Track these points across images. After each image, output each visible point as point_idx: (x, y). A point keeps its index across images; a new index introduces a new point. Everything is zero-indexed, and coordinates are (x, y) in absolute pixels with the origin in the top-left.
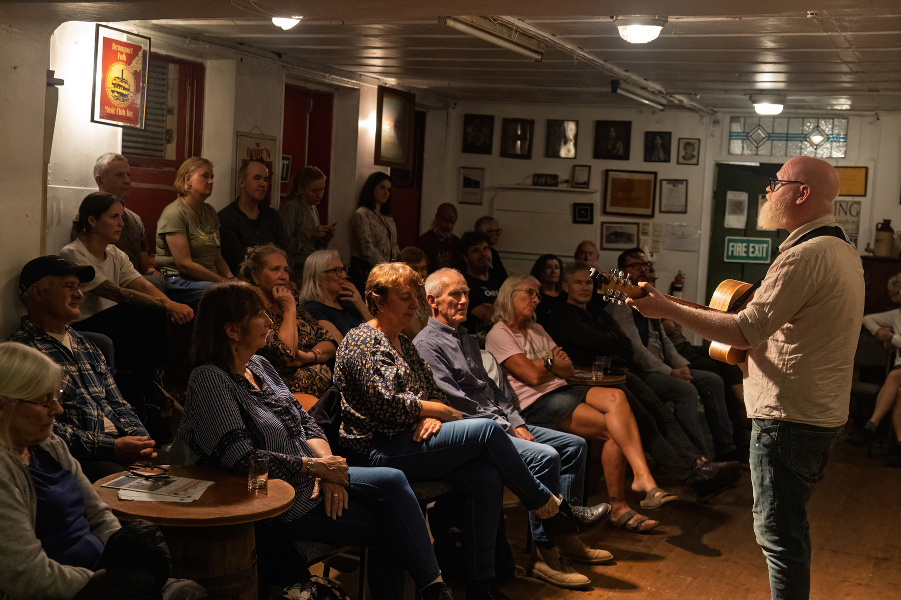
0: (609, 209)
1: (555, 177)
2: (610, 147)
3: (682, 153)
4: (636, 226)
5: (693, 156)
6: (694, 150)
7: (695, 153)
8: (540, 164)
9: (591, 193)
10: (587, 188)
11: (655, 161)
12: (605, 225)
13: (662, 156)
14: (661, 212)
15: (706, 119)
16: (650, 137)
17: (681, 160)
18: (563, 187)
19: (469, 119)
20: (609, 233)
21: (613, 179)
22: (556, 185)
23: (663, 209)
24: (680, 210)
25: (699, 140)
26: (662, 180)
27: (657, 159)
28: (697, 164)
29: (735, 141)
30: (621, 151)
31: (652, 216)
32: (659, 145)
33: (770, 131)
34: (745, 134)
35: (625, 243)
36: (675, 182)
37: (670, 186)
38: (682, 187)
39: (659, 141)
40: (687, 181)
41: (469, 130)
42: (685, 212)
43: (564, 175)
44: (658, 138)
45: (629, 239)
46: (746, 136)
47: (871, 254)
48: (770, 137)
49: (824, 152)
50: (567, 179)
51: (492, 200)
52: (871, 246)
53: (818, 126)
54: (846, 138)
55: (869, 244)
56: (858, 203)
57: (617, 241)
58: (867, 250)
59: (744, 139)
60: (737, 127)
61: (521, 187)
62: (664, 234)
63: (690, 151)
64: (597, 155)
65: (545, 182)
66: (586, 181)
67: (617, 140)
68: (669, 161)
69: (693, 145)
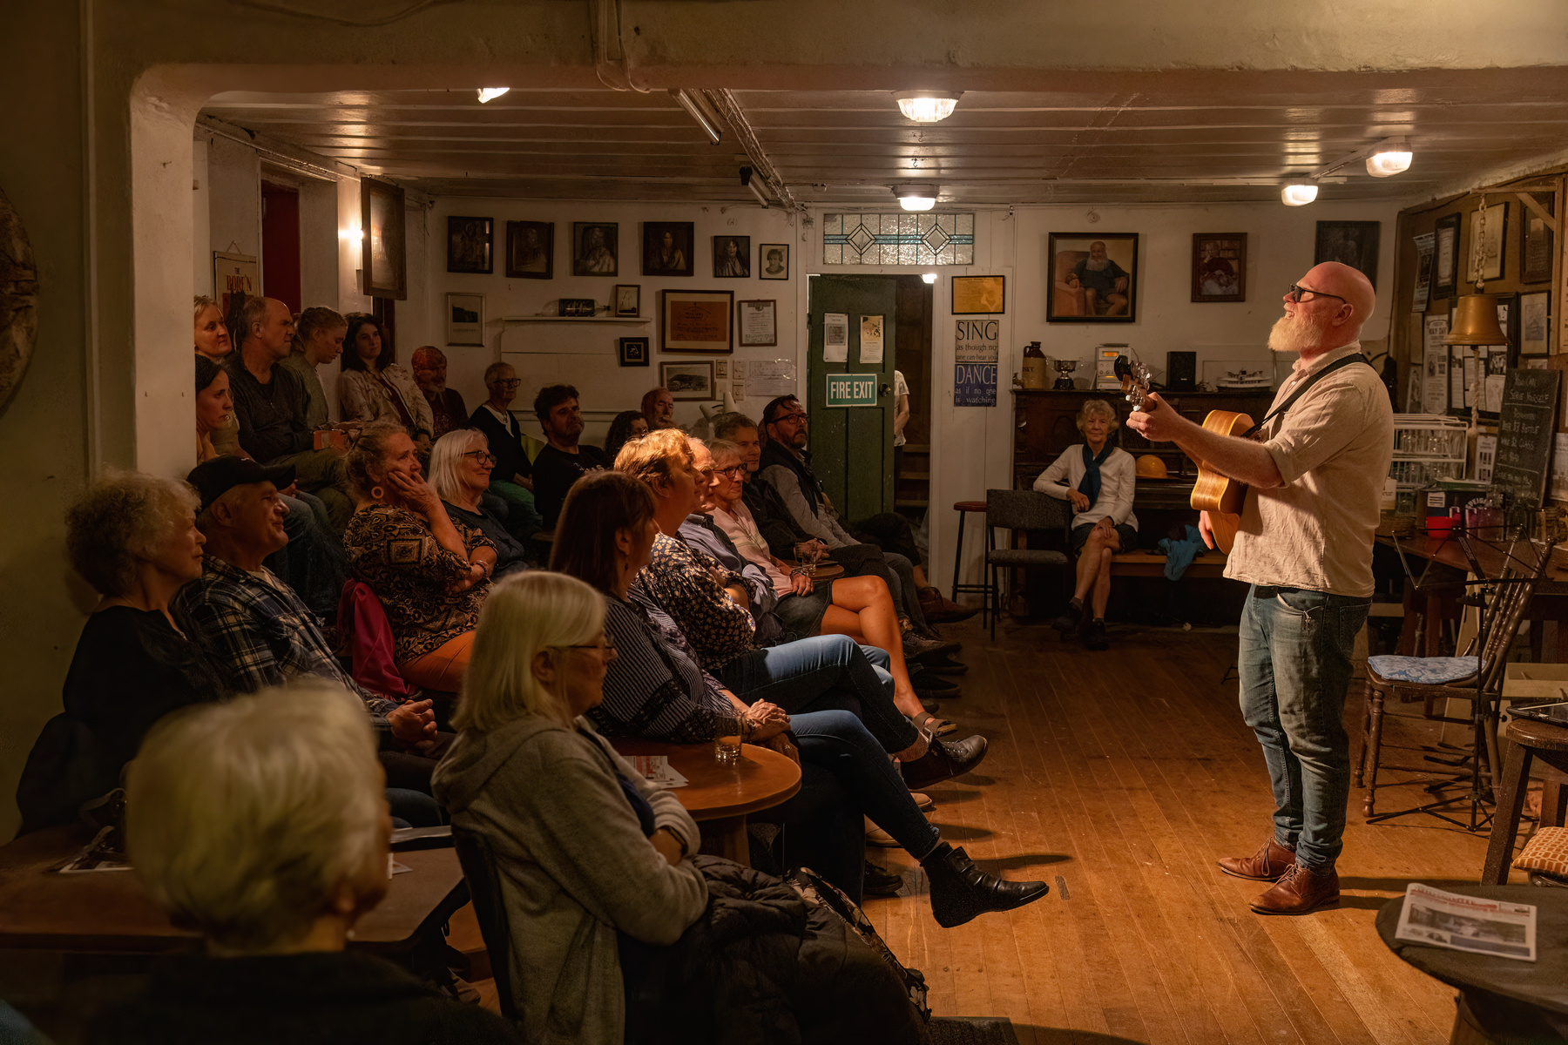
0: (670, 344)
1: (590, 303)
2: (665, 258)
3: (766, 264)
4: (709, 365)
5: (781, 268)
6: (781, 260)
7: (783, 264)
8: (567, 285)
9: (644, 322)
10: (638, 316)
11: (729, 277)
12: (665, 367)
13: (738, 270)
14: (741, 345)
15: (798, 218)
16: (719, 243)
17: (765, 275)
18: (602, 316)
19: (455, 224)
20: (670, 378)
21: (673, 303)
22: (592, 314)
23: (744, 342)
24: (768, 341)
25: (788, 245)
26: (740, 303)
27: (732, 275)
28: (787, 279)
29: (832, 247)
30: (682, 265)
31: (730, 351)
32: (734, 254)
33: (875, 232)
34: (845, 237)
35: (695, 389)
36: (758, 304)
37: (753, 310)
38: (768, 310)
39: (733, 249)
40: (774, 301)
41: (457, 239)
42: (775, 344)
43: (602, 299)
44: (731, 245)
45: (699, 383)
46: (845, 239)
47: (1020, 387)
48: (876, 240)
49: (944, 258)
50: (607, 305)
51: (498, 339)
52: (1020, 377)
53: (936, 224)
54: (973, 239)
55: (1016, 375)
56: (996, 322)
57: (684, 388)
58: (1015, 382)
59: (842, 244)
60: (833, 229)
61: (544, 318)
62: (748, 374)
63: (776, 262)
64: (648, 270)
65: (575, 310)
66: (636, 307)
67: (675, 248)
68: (749, 276)
69: (780, 253)
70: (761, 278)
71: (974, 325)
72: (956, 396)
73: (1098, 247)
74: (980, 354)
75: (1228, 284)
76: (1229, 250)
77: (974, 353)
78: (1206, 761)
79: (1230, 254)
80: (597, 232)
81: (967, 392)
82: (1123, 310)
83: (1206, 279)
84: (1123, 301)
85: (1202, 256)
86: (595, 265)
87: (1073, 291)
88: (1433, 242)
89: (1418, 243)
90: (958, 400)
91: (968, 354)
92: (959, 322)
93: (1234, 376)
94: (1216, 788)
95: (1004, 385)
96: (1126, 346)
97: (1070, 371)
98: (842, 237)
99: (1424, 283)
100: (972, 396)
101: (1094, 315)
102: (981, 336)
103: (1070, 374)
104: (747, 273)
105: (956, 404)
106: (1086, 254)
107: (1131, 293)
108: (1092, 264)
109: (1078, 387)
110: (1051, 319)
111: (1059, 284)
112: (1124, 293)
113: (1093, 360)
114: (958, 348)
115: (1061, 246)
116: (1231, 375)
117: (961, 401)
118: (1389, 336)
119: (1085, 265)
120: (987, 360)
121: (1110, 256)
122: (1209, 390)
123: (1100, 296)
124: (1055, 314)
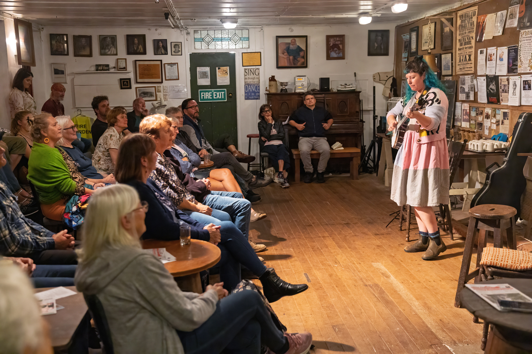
0: (139, 80)
1: (108, 66)
2: (135, 48)
3: (173, 49)
4: (154, 88)
5: (179, 51)
6: (179, 48)
8: (98, 59)
9: (129, 72)
10: (126, 70)
11: (160, 55)
12: (138, 89)
13: (163, 51)
14: (166, 80)
15: (184, 32)
16: (155, 42)
17: (173, 53)
19: (52, 37)
20: (140, 93)
21: (139, 65)
22: (108, 70)
23: (167, 79)
24: (176, 78)
25: (181, 42)
26: (165, 64)
27: (161, 54)
28: (182, 55)
29: (198, 42)
30: (142, 50)
31: (162, 82)
32: (161, 46)
33: (213, 37)
34: (202, 39)
35: (149, 97)
36: (171, 64)
37: (169, 67)
38: (175, 67)
39: (161, 44)
40: (177, 63)
41: (54, 42)
42: (178, 79)
43: (112, 64)
44: (160, 42)
45: (151, 95)
46: (202, 40)
47: (268, 92)
48: (213, 40)
49: (239, 46)
50: (114, 66)
51: (73, 80)
52: (268, 89)
53: (235, 34)
54: (249, 39)
55: (267, 88)
56: (258, 69)
57: (145, 97)
58: (266, 90)
59: (201, 42)
60: (198, 36)
61: (89, 72)
62: (169, 91)
63: (177, 49)
64: (129, 53)
65: (102, 68)
66: (125, 67)
67: (139, 44)
68: (167, 54)
69: (178, 45)
70: (172, 55)
71: (251, 70)
72: (245, 96)
73: (293, 41)
74: (253, 81)
75: (339, 53)
76: (338, 41)
77: (251, 80)
78: (347, 224)
79: (339, 42)
80: (108, 39)
81: (249, 94)
82: (303, 63)
83: (331, 52)
84: (303, 60)
85: (330, 43)
86: (108, 51)
87: (285, 57)
88: (409, 37)
89: (403, 37)
90: (246, 98)
91: (249, 81)
92: (245, 69)
93: (343, 86)
94: (353, 234)
95: (262, 92)
96: (305, 76)
97: (286, 86)
98: (201, 39)
99: (406, 51)
100: (251, 96)
101: (293, 66)
102: (253, 74)
103: (286, 87)
104: (166, 53)
105: (246, 99)
106: (289, 44)
107: (305, 57)
108: (292, 47)
109: (289, 92)
110: (278, 67)
111: (280, 55)
112: (303, 57)
113: (293, 81)
114: (245, 79)
115: (281, 40)
116: (341, 85)
117: (247, 98)
118: (394, 70)
119: (289, 47)
120: (256, 83)
121: (298, 44)
122: (334, 91)
123: (295, 59)
124: (280, 65)
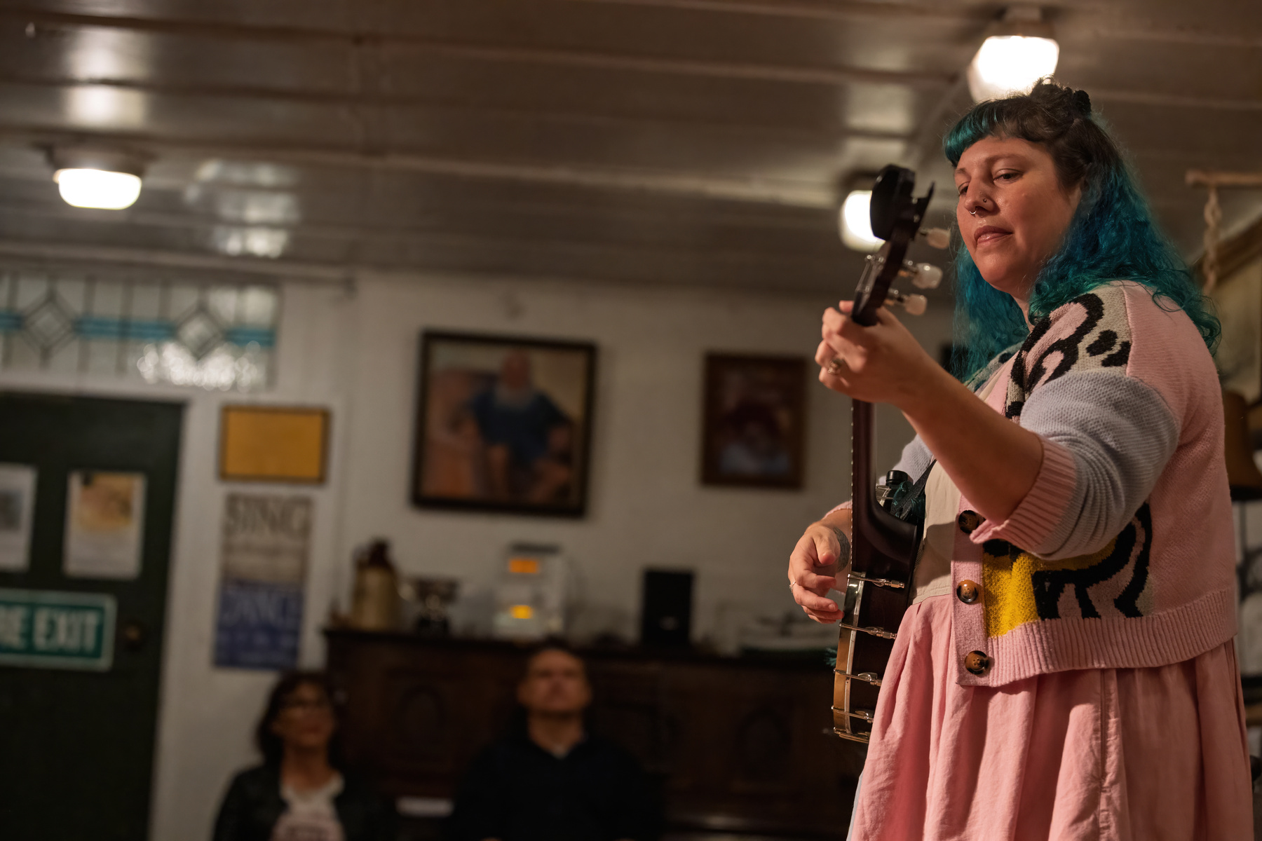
33: (79, 309)
46: (14, 324)
48: (79, 326)
52: (343, 607)
53: (202, 302)
54: (273, 336)
55: (337, 604)
56: (307, 501)
58: (335, 615)
59: (6, 333)
71: (262, 505)
72: (217, 647)
73: (517, 365)
74: (270, 564)
75: (770, 452)
76: (769, 388)
77: (261, 560)
79: (775, 396)
81: (242, 639)
82: (563, 491)
83: (728, 442)
84: (562, 473)
85: (724, 395)
87: (464, 447)
90: (222, 656)
91: (249, 563)
92: (232, 496)
95: (313, 623)
96: (554, 551)
97: (444, 601)
100: (249, 647)
101: (504, 498)
102: (275, 528)
103: (444, 607)
105: (217, 664)
106: (493, 376)
107: (580, 460)
108: (505, 396)
109: (457, 632)
110: (420, 500)
111: (438, 432)
112: (565, 458)
114: (228, 549)
115: (444, 356)
117: (227, 657)
119: (491, 397)
120: (285, 577)
121: (541, 384)
123: (518, 461)
